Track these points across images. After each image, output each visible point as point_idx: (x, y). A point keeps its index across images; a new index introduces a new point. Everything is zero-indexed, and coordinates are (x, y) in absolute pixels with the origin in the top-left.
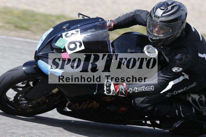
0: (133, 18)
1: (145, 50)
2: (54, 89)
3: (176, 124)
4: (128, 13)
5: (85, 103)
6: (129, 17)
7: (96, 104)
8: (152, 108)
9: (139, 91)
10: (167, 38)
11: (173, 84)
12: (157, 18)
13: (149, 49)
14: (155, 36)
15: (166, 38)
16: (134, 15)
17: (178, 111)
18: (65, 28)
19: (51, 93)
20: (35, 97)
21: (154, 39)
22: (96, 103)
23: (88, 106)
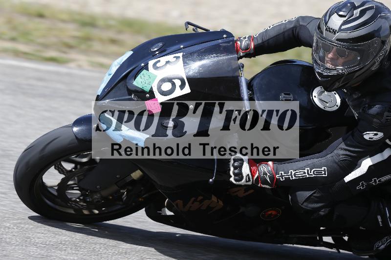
0: (293, 32)
1: (315, 97)
2: (134, 171)
3: (380, 244)
4: (284, 22)
5: (195, 201)
6: (285, 30)
7: (216, 201)
8: (327, 212)
9: (300, 177)
10: (352, 73)
11: (371, 164)
12: (332, 32)
13: (323, 94)
14: (327, 69)
15: (349, 74)
16: (295, 28)
17: (382, 218)
18: (157, 51)
19: (128, 180)
20: (98, 187)
21: (326, 74)
22: (218, 200)
23: (200, 205)
